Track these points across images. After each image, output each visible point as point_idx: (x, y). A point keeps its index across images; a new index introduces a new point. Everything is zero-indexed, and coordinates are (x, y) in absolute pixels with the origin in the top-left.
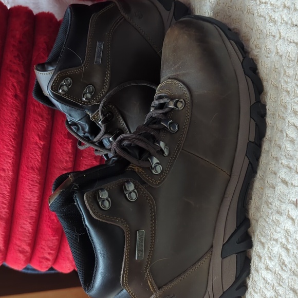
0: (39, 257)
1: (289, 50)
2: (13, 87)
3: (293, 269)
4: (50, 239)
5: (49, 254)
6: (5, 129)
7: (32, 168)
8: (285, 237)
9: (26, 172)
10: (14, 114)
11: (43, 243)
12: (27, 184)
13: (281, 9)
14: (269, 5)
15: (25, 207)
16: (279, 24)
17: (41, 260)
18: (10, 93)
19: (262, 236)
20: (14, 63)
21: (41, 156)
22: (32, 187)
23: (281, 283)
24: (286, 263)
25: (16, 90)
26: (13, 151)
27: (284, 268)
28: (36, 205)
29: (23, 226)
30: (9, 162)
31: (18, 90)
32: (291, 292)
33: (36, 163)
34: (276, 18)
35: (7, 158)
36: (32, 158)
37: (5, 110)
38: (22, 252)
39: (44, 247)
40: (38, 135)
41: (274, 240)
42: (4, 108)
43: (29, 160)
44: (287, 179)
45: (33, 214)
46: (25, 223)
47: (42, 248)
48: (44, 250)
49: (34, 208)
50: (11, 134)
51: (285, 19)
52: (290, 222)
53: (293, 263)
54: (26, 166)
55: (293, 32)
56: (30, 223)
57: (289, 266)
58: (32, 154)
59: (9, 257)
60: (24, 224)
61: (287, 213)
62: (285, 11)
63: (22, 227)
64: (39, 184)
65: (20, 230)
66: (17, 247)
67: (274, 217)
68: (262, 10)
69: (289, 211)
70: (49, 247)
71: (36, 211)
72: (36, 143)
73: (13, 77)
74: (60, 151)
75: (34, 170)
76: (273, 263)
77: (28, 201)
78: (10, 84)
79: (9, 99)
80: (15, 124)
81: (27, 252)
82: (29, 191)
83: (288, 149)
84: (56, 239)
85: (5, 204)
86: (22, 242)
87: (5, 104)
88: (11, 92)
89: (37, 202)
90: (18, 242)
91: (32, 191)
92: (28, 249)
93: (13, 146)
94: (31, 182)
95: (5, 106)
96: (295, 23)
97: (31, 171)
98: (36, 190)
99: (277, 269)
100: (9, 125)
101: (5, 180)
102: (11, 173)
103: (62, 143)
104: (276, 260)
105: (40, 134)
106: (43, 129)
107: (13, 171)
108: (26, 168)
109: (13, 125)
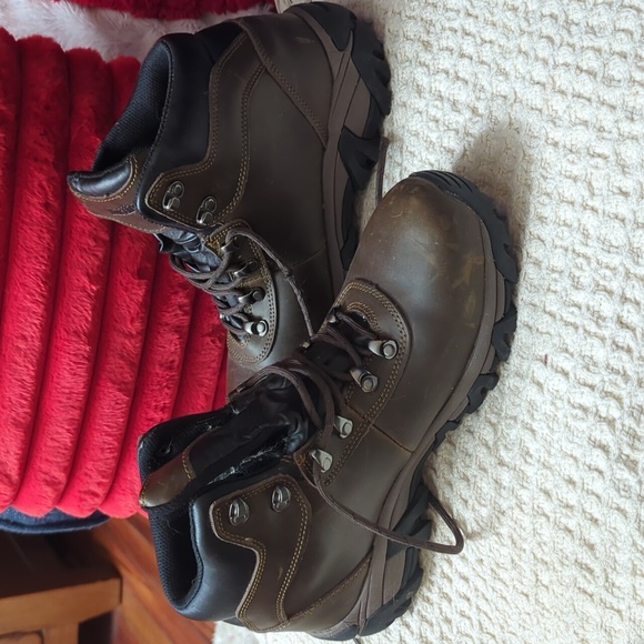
0: (80, 492)
1: (530, 121)
2: (40, 190)
3: (542, 460)
4: (102, 457)
5: (99, 484)
6: (28, 265)
7: (75, 332)
8: (529, 411)
9: (65, 340)
10: (44, 238)
11: (90, 465)
12: (67, 360)
13: (514, 55)
14: (496, 47)
15: (60, 402)
16: (513, 78)
17: (83, 496)
18: (35, 200)
19: (493, 412)
20: (42, 146)
21: (93, 310)
22: (74, 366)
23: (525, 484)
24: (531, 452)
25: (46, 194)
26: (42, 303)
27: (529, 460)
28: (81, 397)
29: (55, 436)
30: (35, 324)
31: (50, 194)
32: (542, 494)
33: (83, 323)
34: (507, 69)
35: (31, 317)
36: (75, 315)
37: (28, 231)
38: (52, 483)
39: (89, 473)
40: (88, 275)
41: (511, 418)
42: (25, 227)
43: (70, 319)
44: (531, 323)
45: (76, 414)
46: (60, 430)
47: (86, 474)
48: (90, 477)
49: (77, 404)
50: (39, 273)
51: (522, 71)
52: (535, 389)
53: (543, 450)
54: (65, 330)
55: (533, 93)
56: (68, 431)
57: (536, 455)
58: (76, 308)
59: (24, 494)
60: (57, 433)
61: (530, 376)
62: (521, 58)
63: (52, 439)
64: (87, 359)
65: (50, 443)
66: (43, 476)
67: (511, 381)
68: (485, 54)
69: (533, 372)
70: (100, 472)
71: (80, 409)
72: (84, 289)
73: (41, 170)
74: (125, 301)
75: (79, 336)
76: (510, 455)
77: (67, 391)
78: (36, 184)
79: (34, 211)
80: (45, 255)
81: (60, 483)
82: (71, 374)
83: (531, 276)
84: (113, 457)
85: (26, 399)
86: (52, 464)
87: (28, 221)
88: (38, 198)
89: (83, 393)
90: (44, 467)
91: (75, 374)
92: (61, 477)
93: (42, 295)
94: (73, 358)
95: (27, 224)
96: (536, 79)
97: (74, 339)
98: (82, 371)
99: (518, 463)
100: (36, 258)
101: (25, 357)
102: (37, 343)
103: (130, 286)
104: (516, 449)
105: (91, 271)
106: (97, 263)
107: (42, 340)
108: (64, 333)
109: (42, 257)
